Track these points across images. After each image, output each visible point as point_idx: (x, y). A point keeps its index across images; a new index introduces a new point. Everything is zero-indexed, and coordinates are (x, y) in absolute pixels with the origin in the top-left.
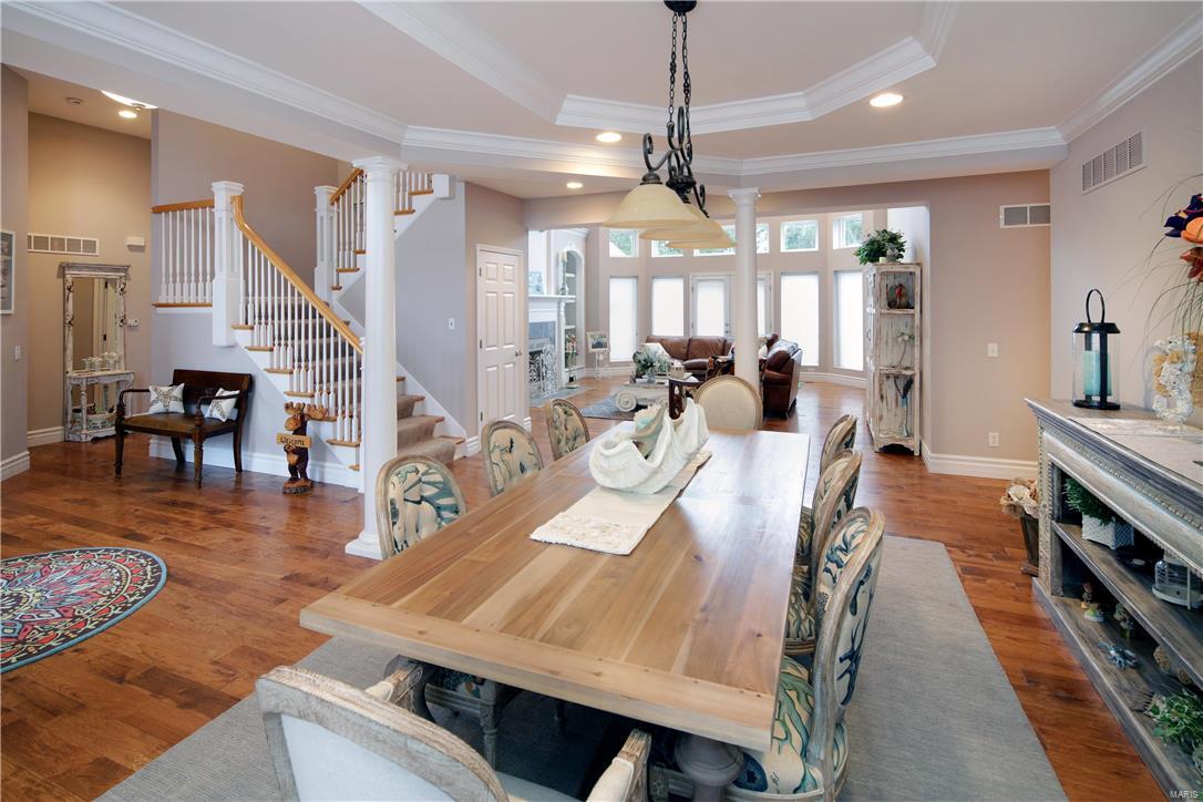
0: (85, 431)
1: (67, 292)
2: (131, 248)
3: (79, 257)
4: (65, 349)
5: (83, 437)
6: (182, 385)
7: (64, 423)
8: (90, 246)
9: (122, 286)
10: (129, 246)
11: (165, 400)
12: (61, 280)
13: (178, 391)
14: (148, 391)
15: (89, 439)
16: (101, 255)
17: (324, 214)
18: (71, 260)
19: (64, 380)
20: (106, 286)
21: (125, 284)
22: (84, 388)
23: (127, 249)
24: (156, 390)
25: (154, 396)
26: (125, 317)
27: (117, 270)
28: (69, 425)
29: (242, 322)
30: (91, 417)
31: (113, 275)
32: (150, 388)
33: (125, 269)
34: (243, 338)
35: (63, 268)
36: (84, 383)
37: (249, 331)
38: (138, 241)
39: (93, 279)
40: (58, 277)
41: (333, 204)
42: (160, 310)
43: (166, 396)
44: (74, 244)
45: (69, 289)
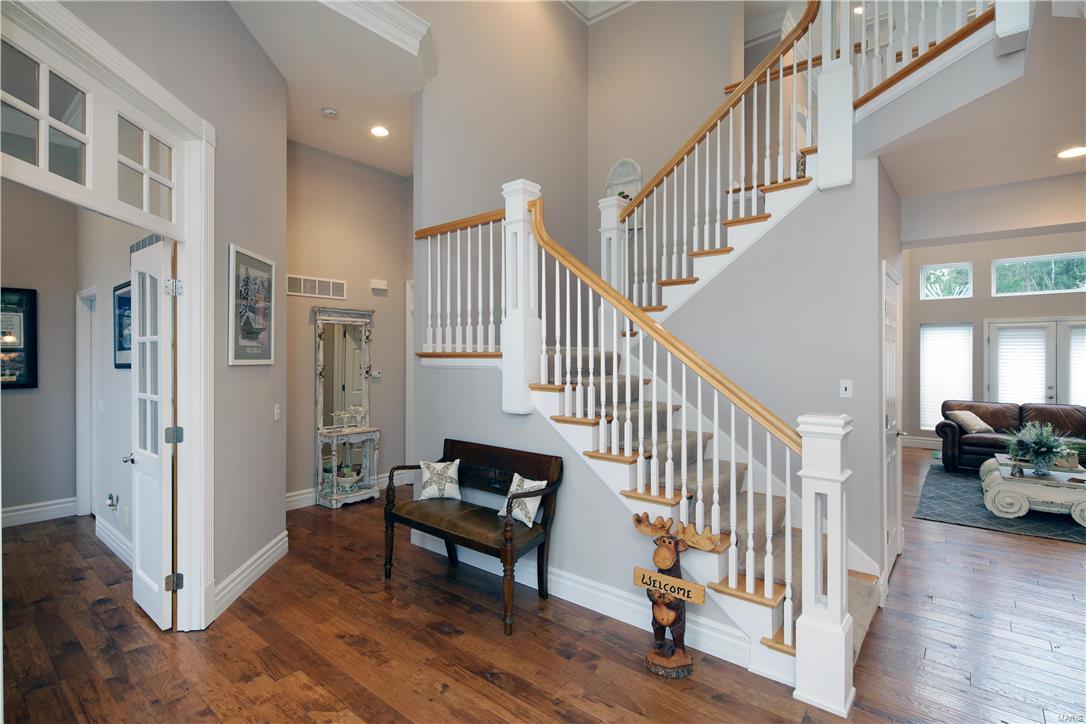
0: (335, 497)
1: (318, 339)
2: (376, 292)
3: (329, 301)
4: (316, 403)
5: (334, 502)
6: (457, 461)
7: (316, 485)
8: (338, 289)
9: (368, 334)
10: (374, 289)
11: (439, 482)
12: (313, 326)
13: (453, 469)
14: (419, 467)
15: (339, 505)
16: (348, 300)
17: (614, 235)
18: (322, 304)
19: (316, 438)
20: (345, 336)
21: (370, 331)
22: (334, 448)
23: (371, 293)
24: (428, 468)
25: (427, 475)
26: (370, 367)
27: (363, 316)
28: (320, 487)
29: (544, 381)
30: (341, 480)
31: (359, 321)
32: (422, 464)
33: (368, 314)
34: (548, 404)
35: (316, 311)
36: (335, 441)
37: (556, 395)
38: (381, 284)
39: (333, 324)
40: (310, 323)
41: (623, 221)
42: (425, 361)
43: (441, 475)
44: (324, 287)
45: (320, 336)
